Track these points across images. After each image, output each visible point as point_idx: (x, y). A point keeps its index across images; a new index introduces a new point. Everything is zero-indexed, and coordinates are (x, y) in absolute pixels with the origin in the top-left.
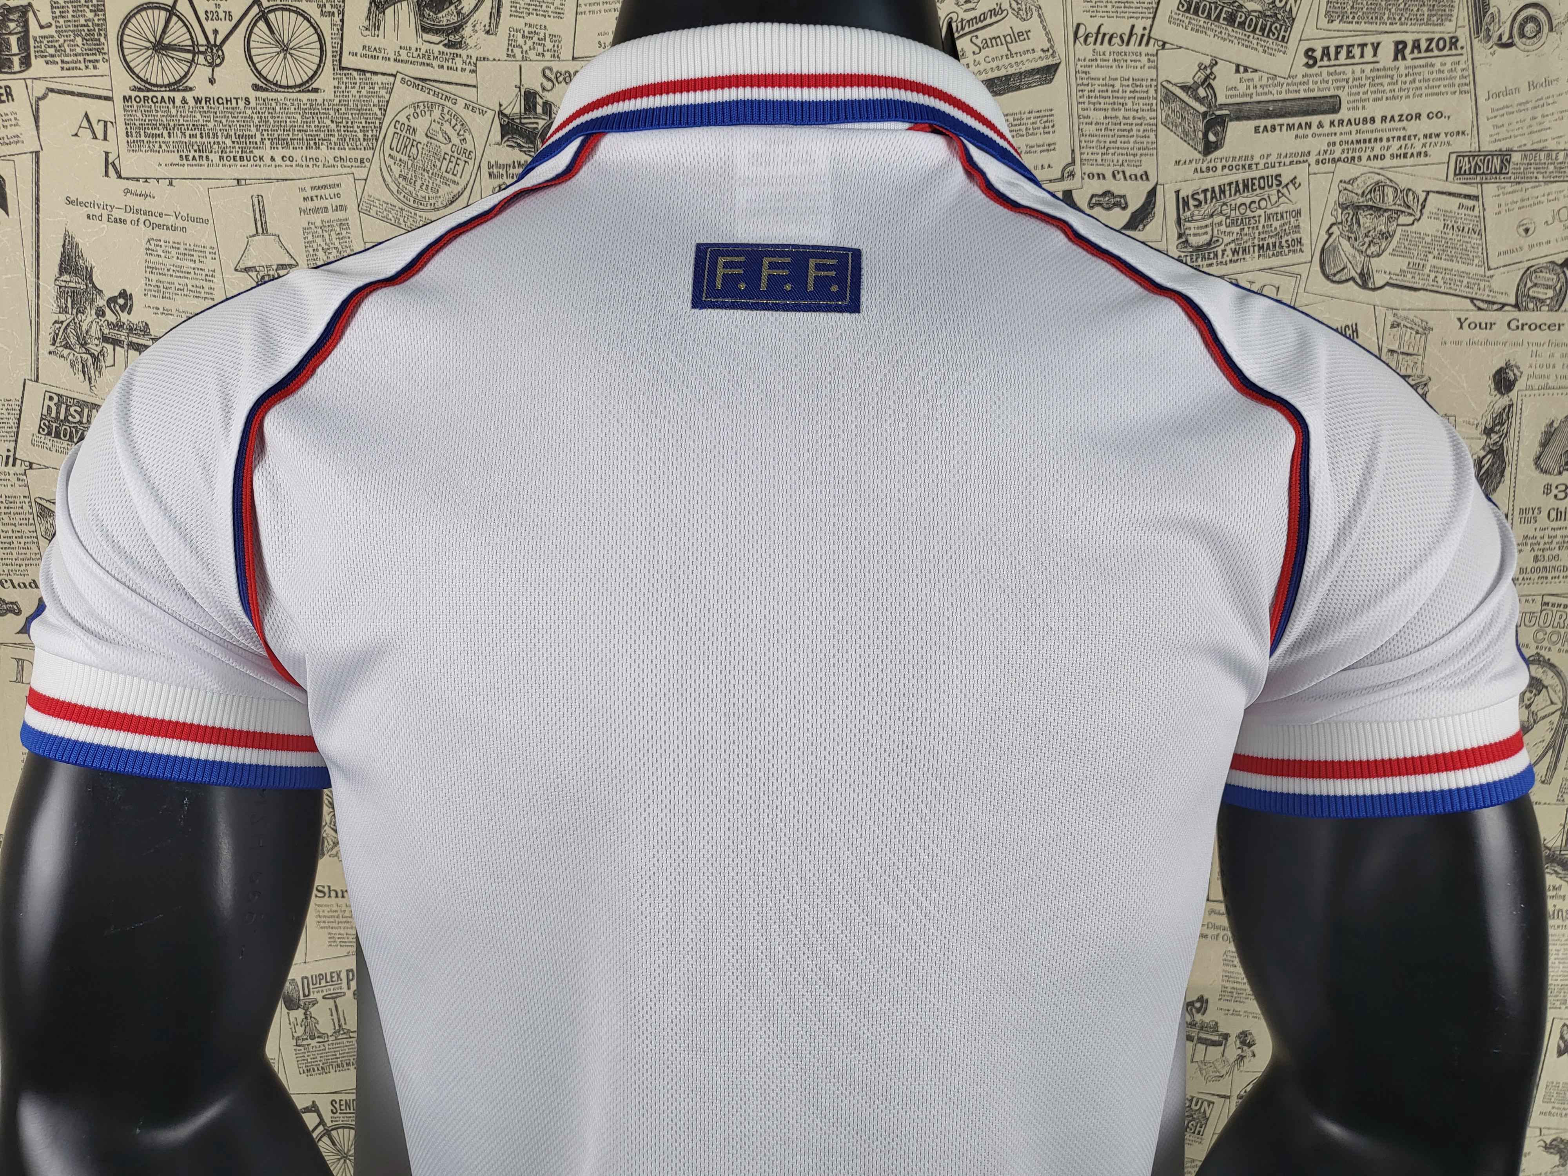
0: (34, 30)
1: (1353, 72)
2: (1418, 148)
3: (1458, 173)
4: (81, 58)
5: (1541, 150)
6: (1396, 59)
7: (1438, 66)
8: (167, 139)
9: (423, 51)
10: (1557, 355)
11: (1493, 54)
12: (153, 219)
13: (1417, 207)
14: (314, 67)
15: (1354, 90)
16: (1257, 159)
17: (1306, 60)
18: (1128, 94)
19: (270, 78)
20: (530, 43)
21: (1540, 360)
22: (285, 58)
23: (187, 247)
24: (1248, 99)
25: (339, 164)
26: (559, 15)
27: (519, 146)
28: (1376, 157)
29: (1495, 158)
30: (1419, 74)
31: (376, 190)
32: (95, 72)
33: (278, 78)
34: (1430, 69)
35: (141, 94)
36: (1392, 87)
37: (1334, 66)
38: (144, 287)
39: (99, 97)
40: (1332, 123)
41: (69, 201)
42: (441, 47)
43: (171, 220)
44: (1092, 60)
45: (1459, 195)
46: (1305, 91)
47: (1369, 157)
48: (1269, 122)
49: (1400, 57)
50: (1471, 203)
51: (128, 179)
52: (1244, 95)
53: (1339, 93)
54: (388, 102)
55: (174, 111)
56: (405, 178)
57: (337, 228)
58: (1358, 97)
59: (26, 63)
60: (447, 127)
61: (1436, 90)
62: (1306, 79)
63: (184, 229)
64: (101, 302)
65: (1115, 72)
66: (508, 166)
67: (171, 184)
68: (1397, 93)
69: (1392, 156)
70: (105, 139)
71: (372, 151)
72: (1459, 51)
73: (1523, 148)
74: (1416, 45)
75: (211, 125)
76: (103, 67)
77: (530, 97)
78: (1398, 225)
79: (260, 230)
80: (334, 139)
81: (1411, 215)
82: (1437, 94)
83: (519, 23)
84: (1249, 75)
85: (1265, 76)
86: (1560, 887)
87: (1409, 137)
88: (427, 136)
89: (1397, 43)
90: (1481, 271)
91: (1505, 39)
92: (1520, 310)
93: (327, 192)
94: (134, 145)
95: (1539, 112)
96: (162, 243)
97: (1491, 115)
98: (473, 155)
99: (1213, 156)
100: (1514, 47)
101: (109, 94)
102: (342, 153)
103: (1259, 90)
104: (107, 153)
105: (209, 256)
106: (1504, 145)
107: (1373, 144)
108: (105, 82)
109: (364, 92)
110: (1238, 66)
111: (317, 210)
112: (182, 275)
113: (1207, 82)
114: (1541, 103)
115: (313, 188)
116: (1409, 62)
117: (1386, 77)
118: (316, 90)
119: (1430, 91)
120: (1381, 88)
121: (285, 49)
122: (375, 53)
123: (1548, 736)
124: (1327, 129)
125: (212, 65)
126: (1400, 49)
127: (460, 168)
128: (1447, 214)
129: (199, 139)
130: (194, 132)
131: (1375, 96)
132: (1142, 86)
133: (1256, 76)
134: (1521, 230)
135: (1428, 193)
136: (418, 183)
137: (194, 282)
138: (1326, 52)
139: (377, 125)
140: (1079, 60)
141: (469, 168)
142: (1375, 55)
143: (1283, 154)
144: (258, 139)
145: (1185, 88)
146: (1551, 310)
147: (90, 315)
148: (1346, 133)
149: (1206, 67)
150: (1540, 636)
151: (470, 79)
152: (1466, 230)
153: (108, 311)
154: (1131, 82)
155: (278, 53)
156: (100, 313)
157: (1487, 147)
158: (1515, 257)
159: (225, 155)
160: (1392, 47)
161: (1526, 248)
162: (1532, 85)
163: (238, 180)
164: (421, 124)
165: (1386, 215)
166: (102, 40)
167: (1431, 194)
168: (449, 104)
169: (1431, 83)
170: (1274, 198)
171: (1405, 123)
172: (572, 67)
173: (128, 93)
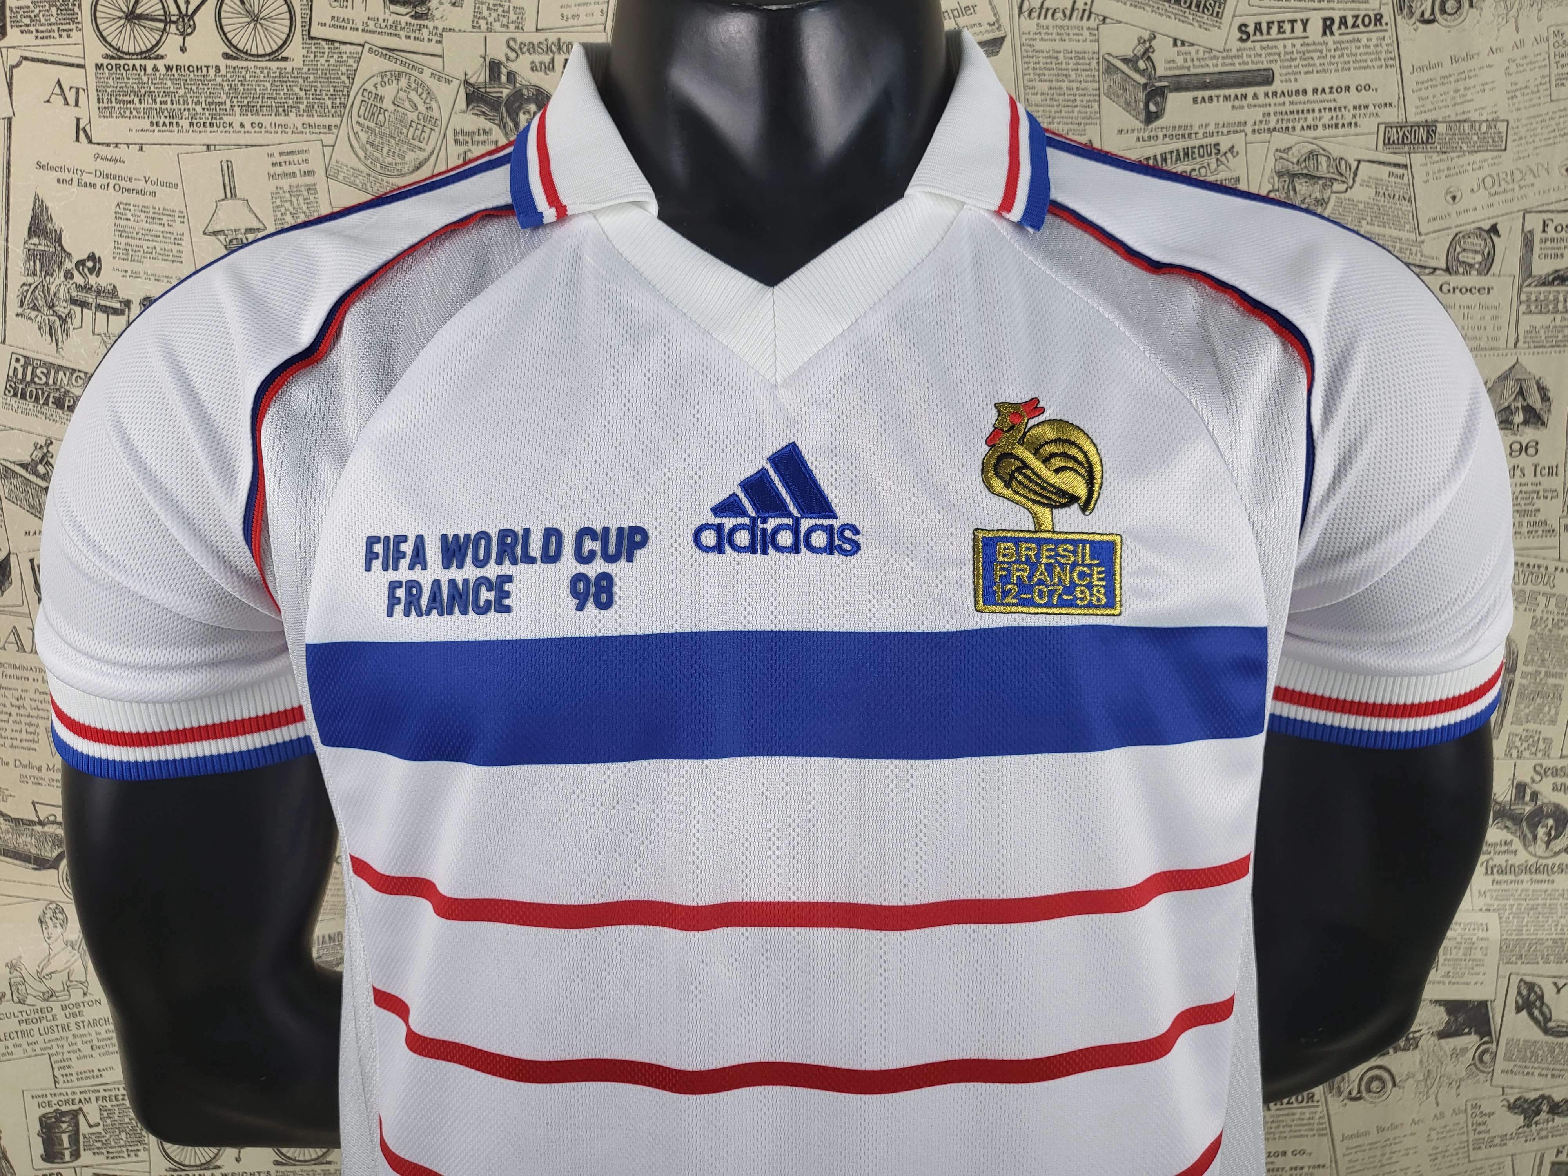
0: (11, 2)
1: (1285, 47)
2: (1348, 118)
3: (1388, 142)
4: (55, 28)
5: (1465, 121)
6: (1324, 34)
7: (1364, 42)
8: (138, 105)
9: (390, 22)
10: (1488, 318)
11: (1416, 30)
12: (123, 184)
13: (1349, 175)
14: (284, 37)
15: (1286, 64)
16: (1196, 129)
17: (1239, 35)
18: (1071, 66)
19: (240, 47)
20: (494, 15)
21: (1471, 323)
22: (255, 27)
23: (157, 210)
24: (1185, 72)
25: (307, 130)
27: (483, 113)
28: (1309, 127)
29: (1421, 129)
30: (1347, 49)
31: (344, 155)
32: (69, 41)
33: (248, 47)
34: (1358, 44)
35: (113, 62)
36: (1322, 61)
37: (1266, 40)
38: (113, 250)
39: (72, 65)
40: (1266, 95)
41: (40, 166)
42: (407, 18)
43: (141, 185)
44: (1036, 34)
45: (1389, 164)
46: (1240, 64)
47: (1303, 127)
48: (1206, 93)
49: (1328, 32)
50: (1400, 171)
51: (98, 144)
52: (1182, 68)
53: (1272, 66)
54: (356, 71)
55: (145, 79)
56: (372, 145)
57: (305, 193)
58: (1290, 70)
59: (3, 32)
60: (413, 95)
61: (1364, 64)
62: (1240, 53)
63: (153, 194)
64: (69, 265)
65: (1059, 45)
66: (473, 133)
67: (141, 149)
68: (1326, 67)
69: (1324, 126)
70: (77, 104)
71: (340, 119)
72: (1384, 27)
73: (1448, 119)
74: (1343, 21)
75: (181, 92)
76: (76, 36)
77: (494, 67)
78: (1332, 192)
79: (229, 195)
80: (302, 107)
81: (1344, 182)
82: (1365, 68)
84: (1184, 49)
85: (1201, 50)
86: (1511, 842)
87: (1340, 109)
88: (394, 103)
89: (1325, 20)
90: (1412, 236)
91: (1427, 15)
92: (1450, 274)
93: (295, 158)
94: (105, 112)
95: (1461, 85)
96: (131, 207)
97: (1415, 87)
98: (438, 123)
99: (1154, 125)
100: (1436, 24)
101: (81, 62)
102: (311, 120)
103: (1196, 63)
104: (78, 120)
105: (178, 220)
106: (1429, 117)
107: (1306, 115)
108: (77, 51)
109: (332, 61)
110: (1175, 40)
111: (286, 175)
112: (151, 238)
113: (1147, 54)
114: (1463, 76)
115: (281, 154)
116: (1337, 37)
117: (1316, 51)
118: (285, 59)
119: (1357, 65)
120: (1311, 62)
121: (255, 19)
122: (343, 24)
124: (1262, 100)
125: (183, 34)
126: (1328, 25)
127: (426, 135)
128: (1378, 182)
129: (169, 106)
130: (165, 99)
131: (1306, 69)
132: (1084, 58)
133: (1192, 50)
134: (1449, 198)
135: (1359, 162)
136: (385, 150)
137: (163, 246)
138: (1258, 27)
139: (345, 93)
140: (1024, 33)
141: (434, 135)
142: (1305, 30)
143: (1221, 123)
144: (228, 106)
145: (1126, 60)
146: (1479, 274)
147: (58, 278)
148: (1280, 105)
149: (1145, 41)
151: (436, 49)
152: (1397, 197)
153: (76, 274)
154: (1073, 55)
155: (249, 23)
156: (69, 275)
157: (1413, 118)
158: (1444, 223)
159: (195, 122)
160: (1320, 23)
161: (1454, 215)
162: (1454, 59)
163: (208, 146)
164: (388, 92)
165: (1321, 182)
166: (76, 9)
167: (1362, 163)
168: (416, 73)
169: (1359, 58)
170: (1213, 166)
171: (1335, 95)
172: (537, 38)
173: (101, 61)
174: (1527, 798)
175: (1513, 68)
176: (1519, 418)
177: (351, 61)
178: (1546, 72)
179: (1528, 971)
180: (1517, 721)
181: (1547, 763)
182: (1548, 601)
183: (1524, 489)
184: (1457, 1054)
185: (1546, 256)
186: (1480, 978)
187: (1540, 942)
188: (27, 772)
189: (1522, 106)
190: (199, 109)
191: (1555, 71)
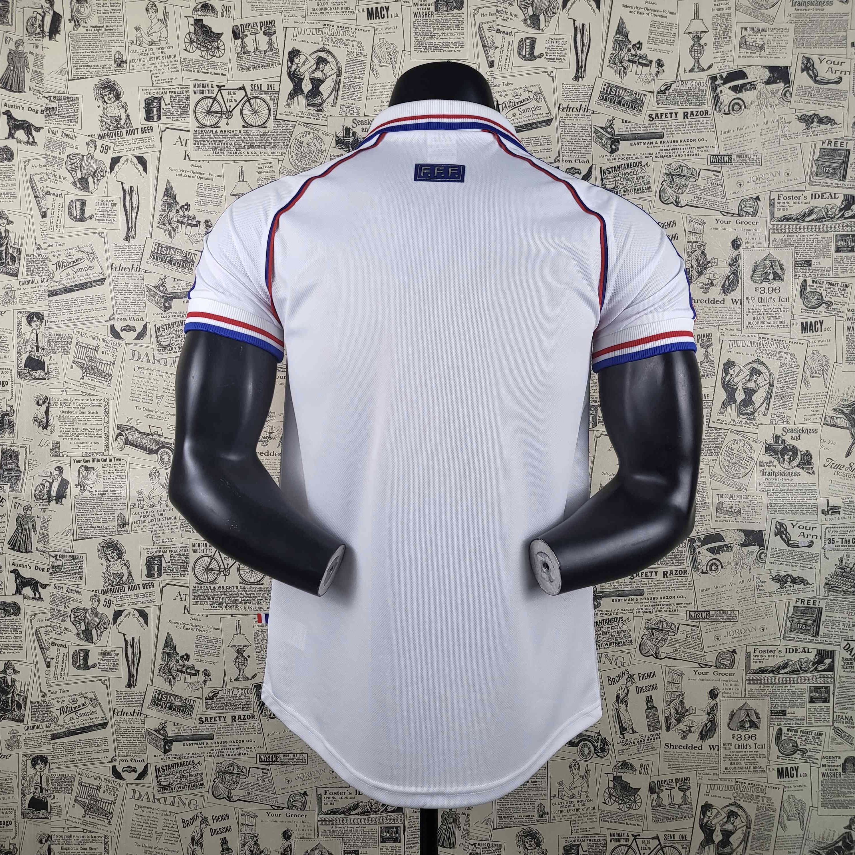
0: (163, 106)
1: (668, 123)
2: (695, 152)
3: (712, 162)
4: (180, 116)
5: (744, 154)
6: (684, 118)
7: (701, 122)
8: (209, 146)
10: (757, 234)
11: (722, 117)
12: (201, 176)
13: (696, 175)
14: (266, 119)
15: (669, 130)
16: (632, 156)
17: (649, 118)
18: (580, 130)
19: (249, 123)
20: (348, 110)
21: (750, 237)
22: (255, 115)
23: (213, 186)
24: (627, 133)
25: (273, 155)
26: (360, 100)
27: (342, 148)
28: (679, 155)
29: (726, 157)
30: (694, 124)
31: (287, 164)
32: (185, 121)
33: (252, 123)
34: (698, 122)
35: (201, 129)
36: (684, 129)
37: (660, 121)
38: (195, 201)
39: (185, 131)
40: (661, 142)
41: (170, 169)
43: (207, 176)
44: (565, 118)
45: (713, 171)
46: (650, 130)
47: (676, 155)
48: (636, 142)
49: (686, 118)
50: (718, 174)
51: (192, 160)
52: (626, 131)
53: (663, 131)
54: (293, 132)
55: (212, 135)
56: (298, 160)
58: (670, 133)
59: (159, 118)
60: (315, 141)
61: (701, 131)
62: (650, 126)
63: (212, 180)
64: (178, 207)
65: (575, 122)
67: (209, 162)
68: (686, 131)
69: (685, 155)
70: (186, 146)
71: (286, 150)
72: (709, 116)
73: (737, 153)
74: (692, 113)
75: (225, 140)
76: (187, 119)
77: (347, 130)
78: (689, 182)
79: (241, 180)
80: (272, 146)
81: (694, 178)
83: (344, 103)
84: (626, 124)
85: (634, 124)
87: (692, 148)
88: (307, 144)
90: (724, 200)
91: (726, 111)
93: (268, 165)
94: (196, 148)
95: (742, 139)
96: (203, 185)
97: (723, 140)
98: (324, 152)
99: (614, 154)
100: (731, 115)
101: (188, 129)
103: (632, 129)
104: (186, 151)
105: (221, 190)
106: (729, 152)
107: (677, 151)
108: (188, 125)
109: (284, 128)
110: (623, 120)
111: (263, 172)
112: (210, 197)
113: (611, 126)
114: (742, 136)
115: (262, 164)
116: (689, 120)
117: (681, 125)
118: (266, 127)
119: (698, 131)
120: (679, 129)
121: (255, 112)
122: (289, 114)
123: (765, 395)
124: (659, 144)
125: (228, 118)
126: (686, 115)
128: (708, 178)
129: (220, 146)
130: (219, 143)
131: (677, 132)
132: (585, 127)
133: (630, 124)
134: (738, 184)
136: (303, 162)
137: (214, 200)
138: (657, 115)
139: (288, 140)
140: (560, 117)
141: (322, 157)
142: (676, 117)
143: (642, 154)
144: (243, 145)
145: (602, 128)
147: (174, 212)
148: (666, 146)
149: (610, 121)
150: (758, 351)
151: (325, 123)
152: (716, 184)
153: (180, 211)
154: (581, 126)
155: (253, 114)
156: (178, 211)
157: (722, 152)
158: (737, 195)
159: (230, 152)
160: (683, 114)
161: (741, 192)
162: (738, 129)
163: (234, 161)
165: (684, 178)
166: (188, 109)
168: (317, 133)
169: (699, 128)
170: (639, 171)
171: (689, 143)
172: (364, 119)
173: (196, 129)
174: (780, 442)
175: (763, 132)
176: (771, 277)
177: (291, 128)
178: (777, 134)
179: (780, 518)
180: (775, 408)
181: (788, 427)
182: (787, 356)
183: (775, 307)
184: (749, 554)
185: (780, 209)
186: (759, 520)
187: (785, 505)
188: (148, 413)
189: (767, 148)
190: (232, 147)
191: (781, 134)
